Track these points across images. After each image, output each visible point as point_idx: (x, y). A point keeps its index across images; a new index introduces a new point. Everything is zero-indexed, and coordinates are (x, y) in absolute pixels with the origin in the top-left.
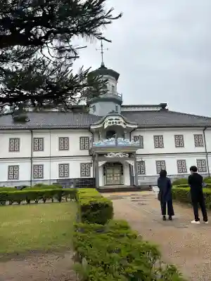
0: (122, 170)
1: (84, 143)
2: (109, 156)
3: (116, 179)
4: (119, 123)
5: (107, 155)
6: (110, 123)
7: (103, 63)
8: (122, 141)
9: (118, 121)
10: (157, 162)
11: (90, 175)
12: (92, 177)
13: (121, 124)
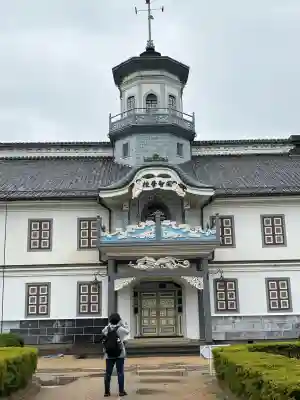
0: (180, 301)
1: (88, 234)
2: (140, 266)
3: (164, 322)
4: (169, 184)
5: (135, 263)
6: (146, 184)
7: (150, 41)
8: (171, 230)
9: (165, 180)
10: (268, 280)
11: (99, 313)
12: (104, 315)
13: (175, 188)
